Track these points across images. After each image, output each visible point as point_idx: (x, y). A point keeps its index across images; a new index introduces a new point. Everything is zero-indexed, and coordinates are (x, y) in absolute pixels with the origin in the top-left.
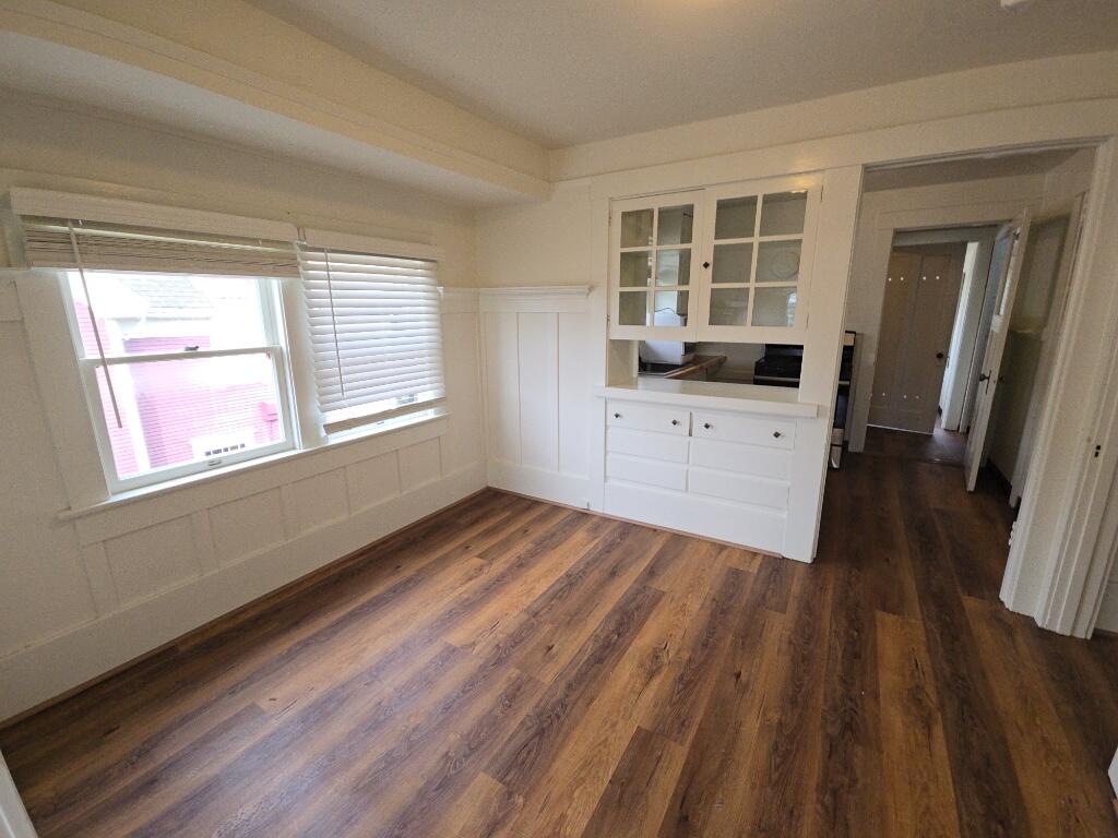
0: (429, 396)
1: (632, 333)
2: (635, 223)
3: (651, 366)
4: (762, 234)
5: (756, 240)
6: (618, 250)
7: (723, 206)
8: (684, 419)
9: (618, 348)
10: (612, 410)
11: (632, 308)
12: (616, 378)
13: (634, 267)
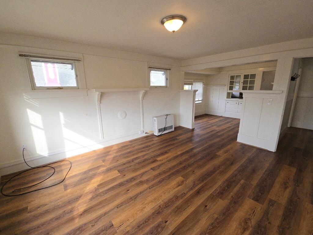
0: (201, 99)
1: (231, 91)
2: (232, 77)
3: (233, 97)
4: (249, 84)
5: (249, 80)
6: (230, 80)
7: (245, 75)
8: (238, 102)
9: (228, 94)
10: (227, 102)
11: (231, 88)
12: (228, 97)
13: (232, 83)
